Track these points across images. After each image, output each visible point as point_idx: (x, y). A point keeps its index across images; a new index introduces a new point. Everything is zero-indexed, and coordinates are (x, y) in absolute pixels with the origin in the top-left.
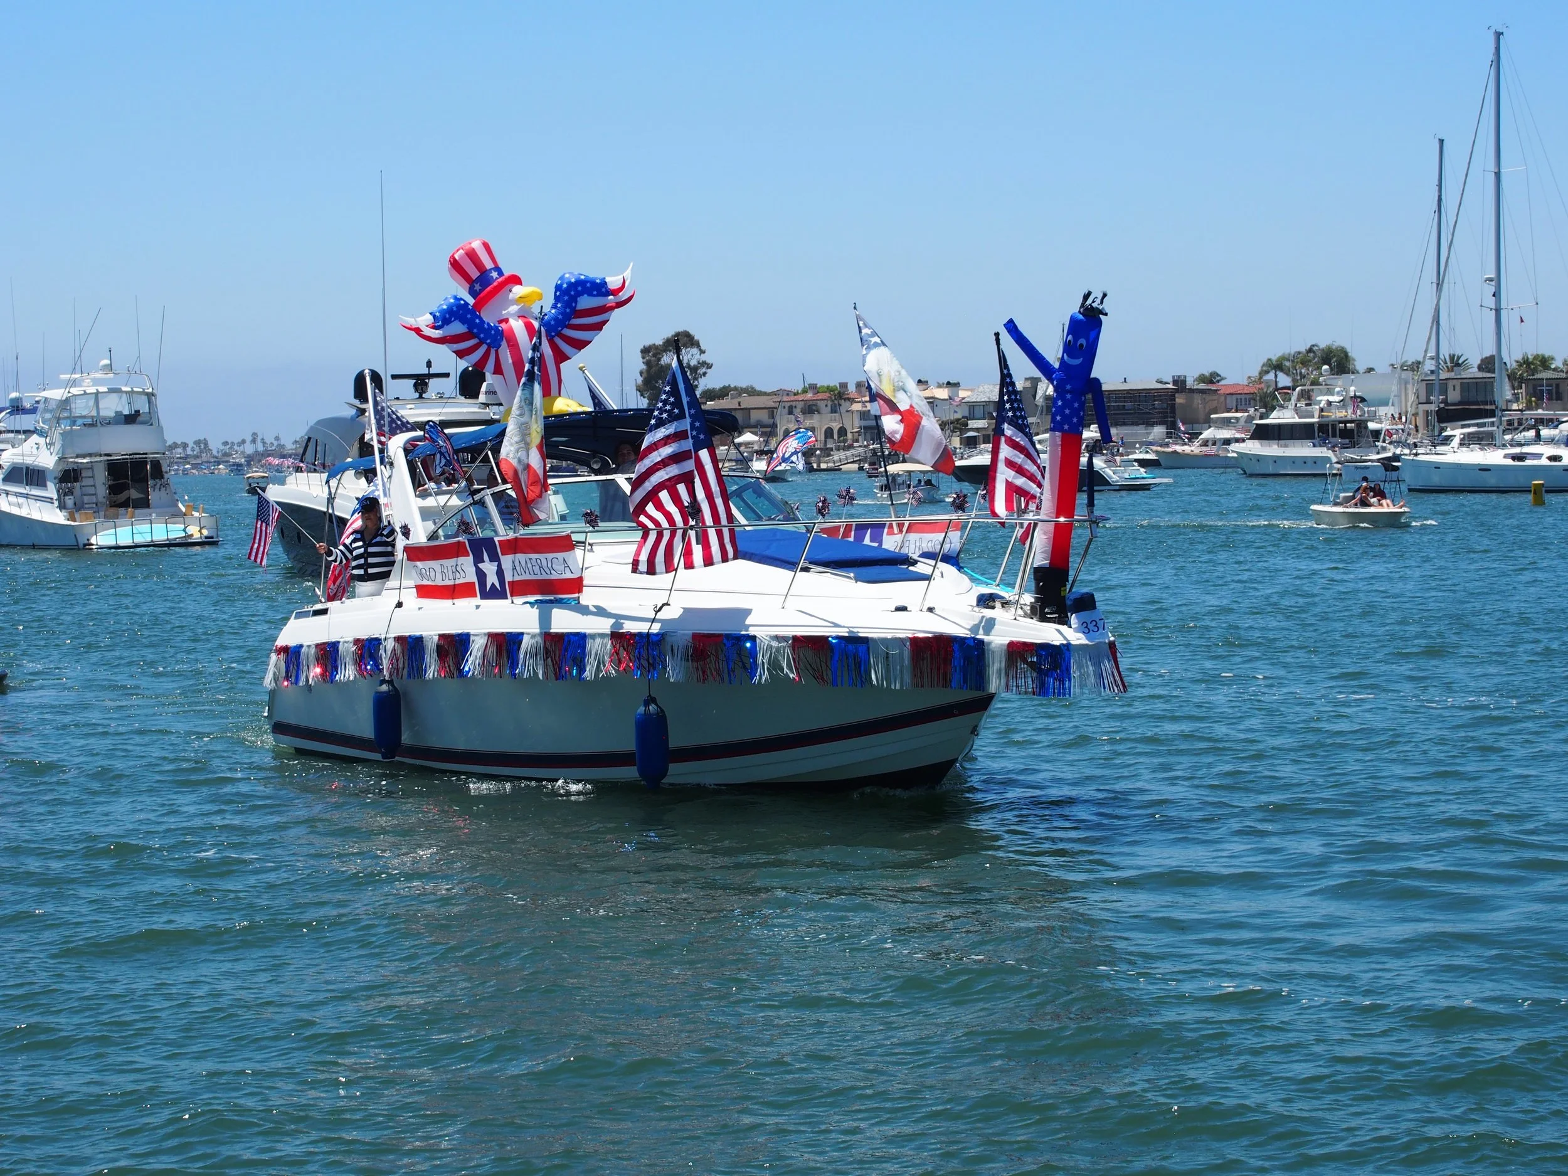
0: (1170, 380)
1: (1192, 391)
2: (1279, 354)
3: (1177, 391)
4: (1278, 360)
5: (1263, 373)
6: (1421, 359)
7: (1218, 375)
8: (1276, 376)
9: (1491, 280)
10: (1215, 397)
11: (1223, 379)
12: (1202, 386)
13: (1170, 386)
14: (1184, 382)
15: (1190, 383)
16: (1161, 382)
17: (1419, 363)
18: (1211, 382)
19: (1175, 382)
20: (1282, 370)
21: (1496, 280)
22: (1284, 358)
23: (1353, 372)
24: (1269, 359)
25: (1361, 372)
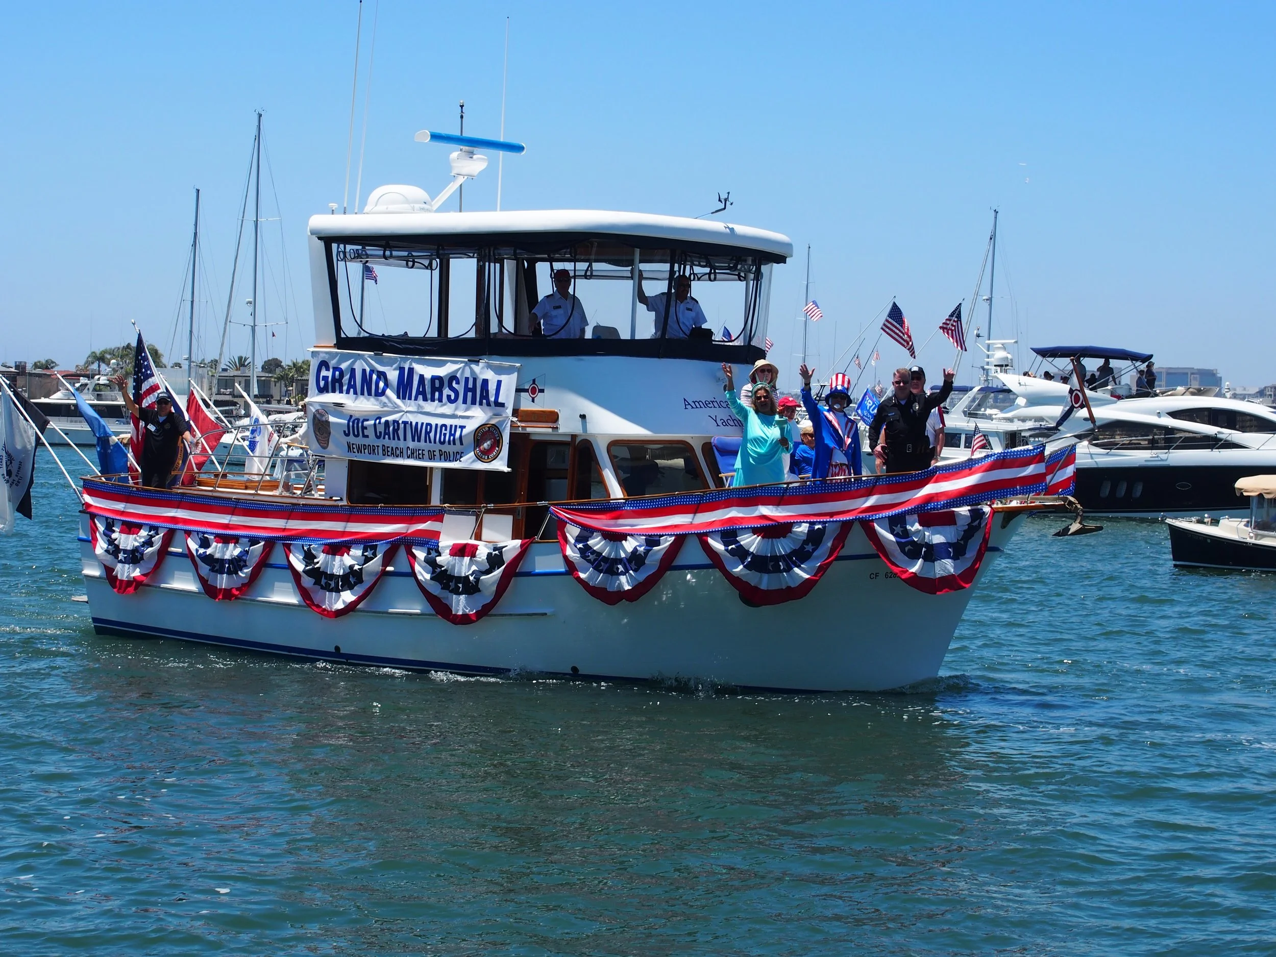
0: (13, 365)
1: (30, 374)
2: (102, 349)
3: (18, 374)
4: (100, 354)
5: (88, 363)
6: (217, 359)
7: (53, 362)
8: (99, 366)
9: (250, 303)
10: (48, 380)
11: (57, 365)
12: (38, 371)
13: (13, 370)
14: (24, 367)
15: (29, 368)
16: (5, 366)
17: (216, 361)
18: (47, 368)
19: (17, 367)
20: (104, 362)
21: (253, 303)
22: (105, 352)
23: (162, 367)
24: (94, 352)
25: (169, 367)
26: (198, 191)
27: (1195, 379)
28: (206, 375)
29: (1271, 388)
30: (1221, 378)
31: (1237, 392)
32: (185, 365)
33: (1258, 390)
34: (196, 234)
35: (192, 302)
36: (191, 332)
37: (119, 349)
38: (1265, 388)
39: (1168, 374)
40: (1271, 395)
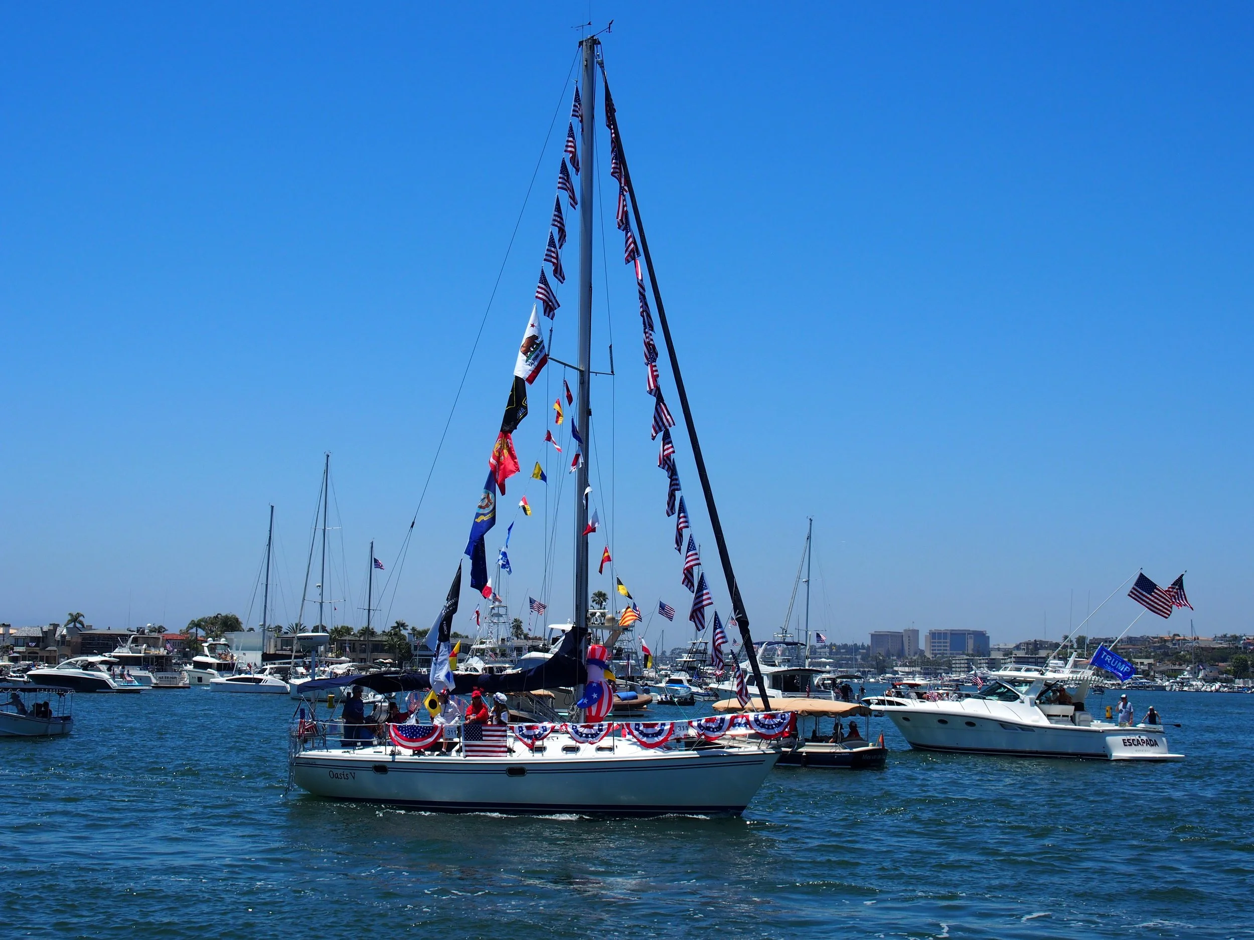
0: (136, 630)
2: (199, 618)
4: (198, 621)
5: (189, 628)
6: (282, 625)
8: (197, 630)
9: (319, 586)
11: (166, 630)
16: (130, 631)
18: (159, 632)
20: (200, 627)
21: (321, 587)
22: (202, 620)
23: (241, 631)
24: (193, 621)
25: (246, 631)
26: (272, 507)
27: (971, 638)
28: (273, 637)
29: (1024, 643)
30: (989, 637)
31: (1000, 647)
32: (258, 630)
33: (1015, 645)
34: (270, 537)
35: (267, 585)
36: (265, 606)
37: (211, 618)
38: (1020, 643)
39: (951, 634)
40: (1024, 649)
